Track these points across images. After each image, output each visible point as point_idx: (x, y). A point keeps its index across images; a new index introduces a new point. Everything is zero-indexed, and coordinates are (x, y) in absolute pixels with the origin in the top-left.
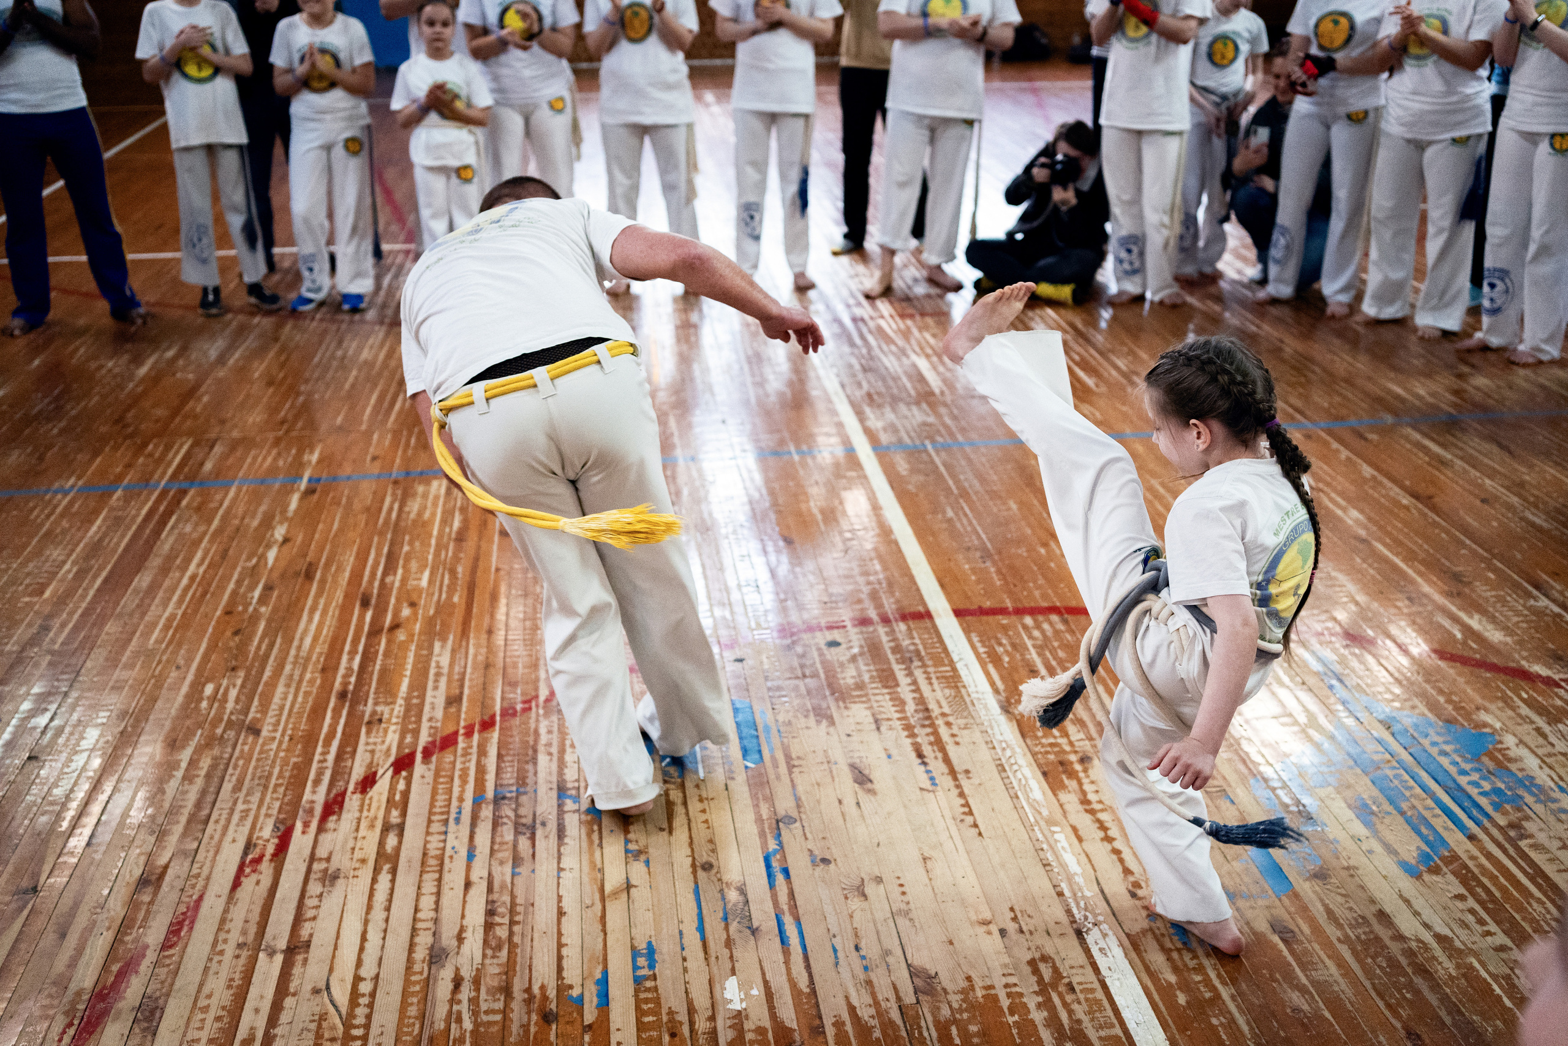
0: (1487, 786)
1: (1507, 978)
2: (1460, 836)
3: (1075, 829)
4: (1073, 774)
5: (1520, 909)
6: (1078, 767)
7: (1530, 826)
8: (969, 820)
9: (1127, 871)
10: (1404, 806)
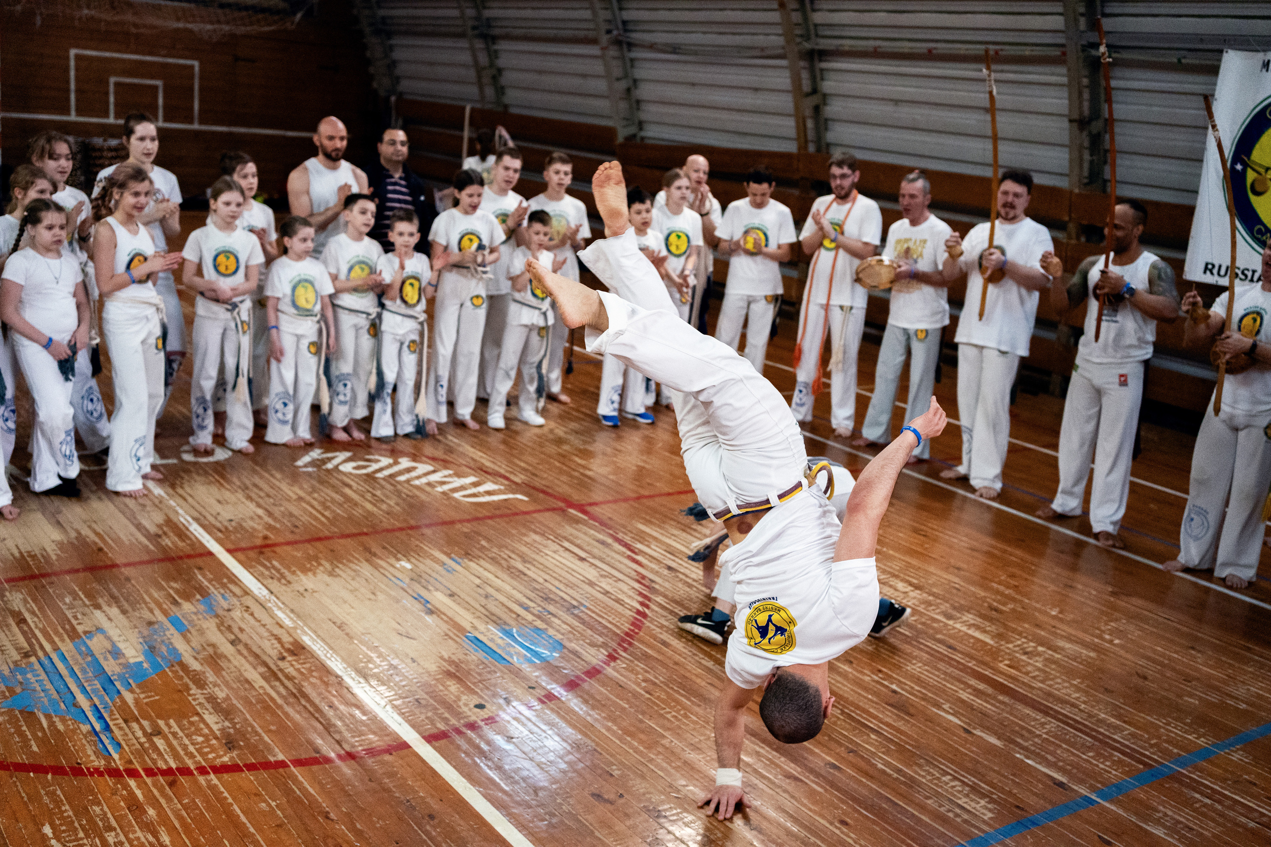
0: (29, 676)
1: (74, 599)
2: (63, 649)
3: (281, 627)
4: (289, 651)
5: (50, 623)
6: (285, 654)
7: (18, 657)
8: (339, 623)
9: (252, 614)
10: (89, 659)
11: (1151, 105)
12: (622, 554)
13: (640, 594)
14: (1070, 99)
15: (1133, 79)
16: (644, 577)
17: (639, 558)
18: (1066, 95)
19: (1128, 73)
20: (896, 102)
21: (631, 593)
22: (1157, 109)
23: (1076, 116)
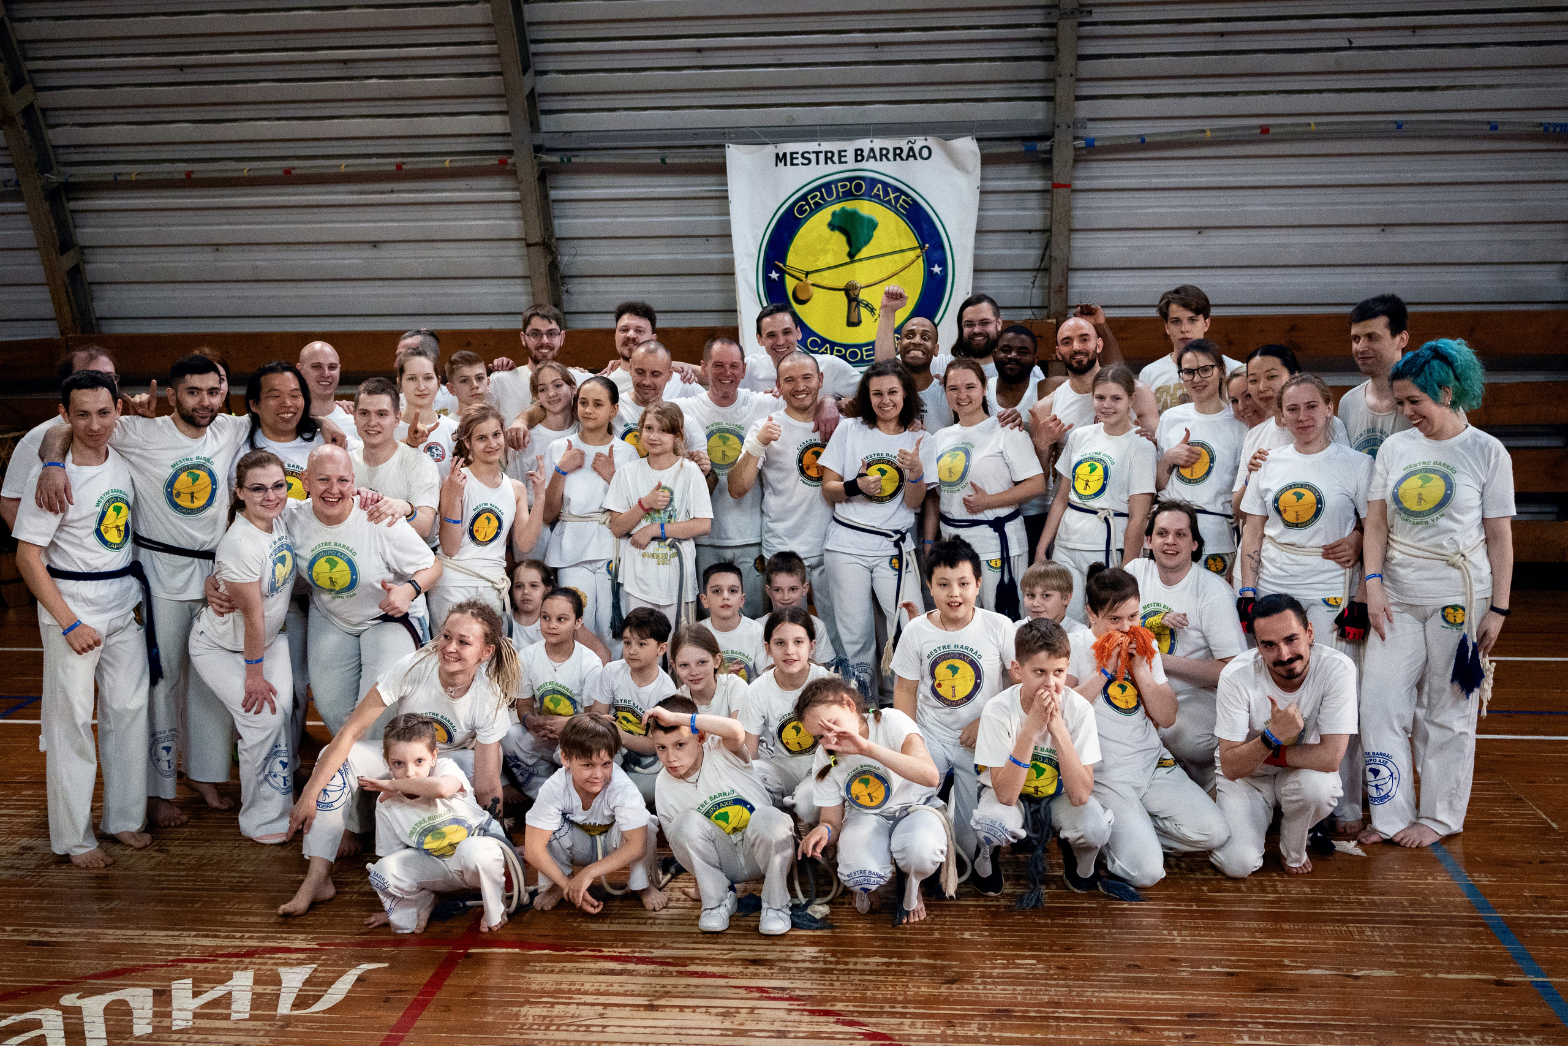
11: (615, 217)
12: (670, 974)
13: (812, 1012)
14: (524, 218)
15: (586, 188)
16: (760, 990)
17: (693, 968)
18: (520, 213)
19: (578, 180)
20: (217, 247)
21: (795, 1016)
22: (626, 220)
23: (536, 237)
